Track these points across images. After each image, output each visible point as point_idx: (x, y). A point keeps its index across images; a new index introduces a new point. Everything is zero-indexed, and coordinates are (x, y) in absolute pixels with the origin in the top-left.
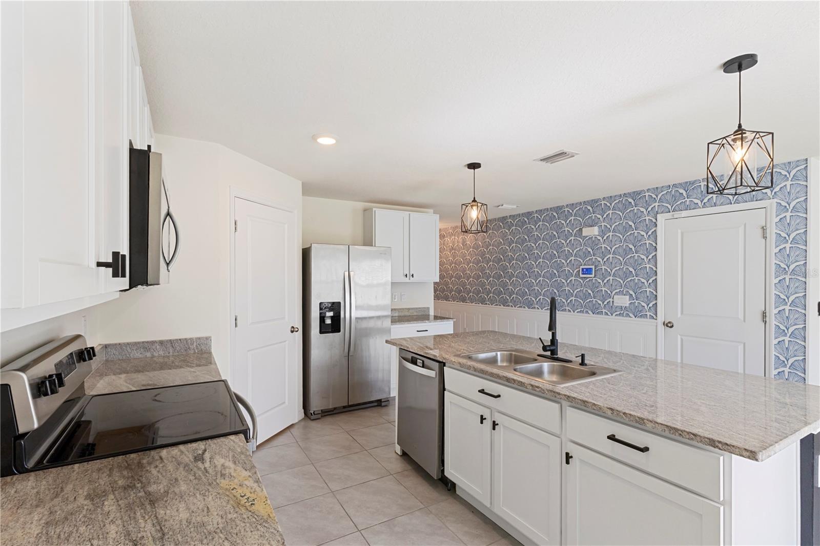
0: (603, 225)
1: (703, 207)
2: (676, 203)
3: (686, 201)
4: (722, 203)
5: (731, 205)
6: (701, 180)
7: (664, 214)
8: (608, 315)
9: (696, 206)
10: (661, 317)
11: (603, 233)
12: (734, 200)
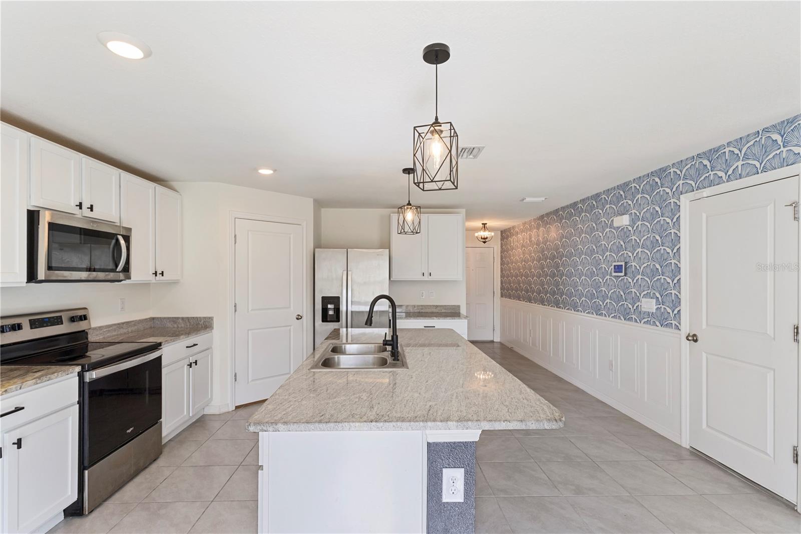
0: (633, 213)
1: (727, 181)
2: (700, 178)
3: (710, 174)
4: (748, 174)
5: (757, 175)
6: (726, 145)
7: (689, 194)
8: (637, 322)
9: (720, 181)
10: (685, 329)
11: (633, 222)
12: (761, 169)
